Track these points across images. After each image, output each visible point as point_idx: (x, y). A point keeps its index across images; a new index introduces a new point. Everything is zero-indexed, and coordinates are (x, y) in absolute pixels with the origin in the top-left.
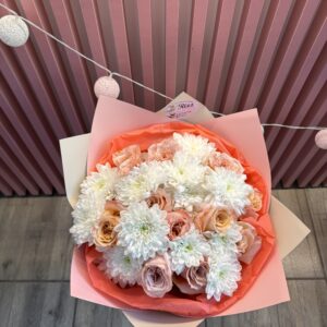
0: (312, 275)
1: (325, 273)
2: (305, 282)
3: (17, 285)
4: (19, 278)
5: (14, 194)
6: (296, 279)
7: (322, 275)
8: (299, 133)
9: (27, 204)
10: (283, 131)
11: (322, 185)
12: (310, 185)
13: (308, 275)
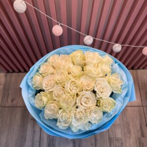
0: (137, 105)
1: (142, 104)
2: (134, 108)
3: (18, 108)
4: (18, 106)
5: (14, 71)
6: (131, 106)
7: (141, 105)
8: (134, 48)
9: (19, 76)
10: (128, 47)
11: (144, 68)
12: (138, 68)
13: (136, 105)
